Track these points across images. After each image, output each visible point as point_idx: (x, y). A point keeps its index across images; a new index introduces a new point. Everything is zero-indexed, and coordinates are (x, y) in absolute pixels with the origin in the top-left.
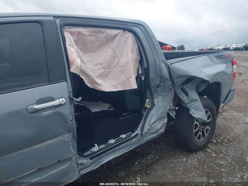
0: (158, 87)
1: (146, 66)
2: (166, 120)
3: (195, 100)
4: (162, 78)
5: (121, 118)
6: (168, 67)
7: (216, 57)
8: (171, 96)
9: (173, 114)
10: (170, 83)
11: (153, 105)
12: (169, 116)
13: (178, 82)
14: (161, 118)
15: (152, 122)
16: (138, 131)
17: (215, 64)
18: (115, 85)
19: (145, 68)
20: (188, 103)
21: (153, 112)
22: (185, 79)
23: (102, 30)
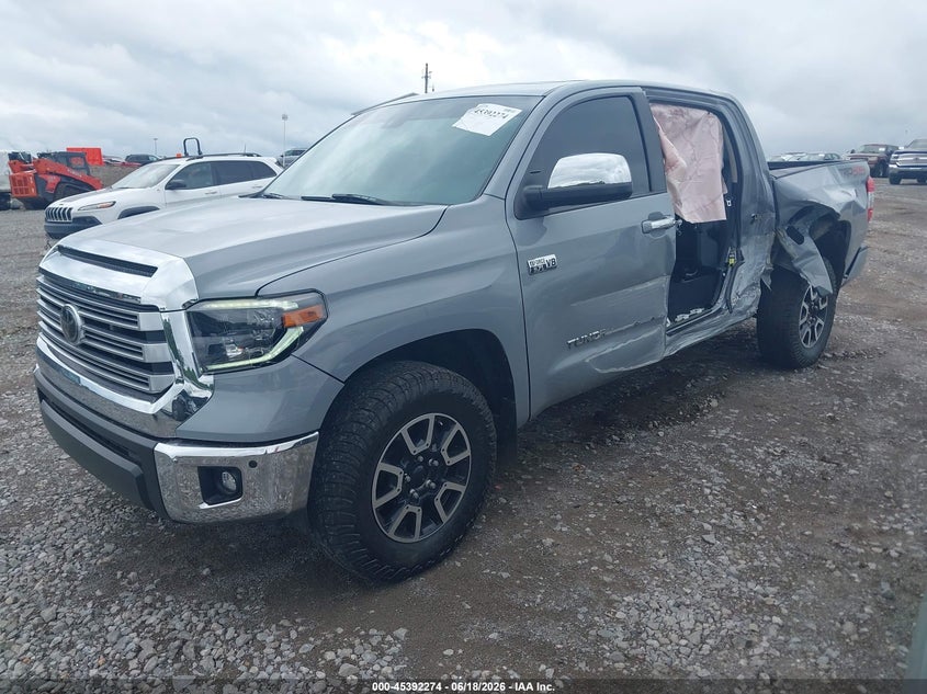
0: (752, 223)
1: (736, 181)
2: (759, 291)
3: (810, 254)
4: (762, 205)
5: (684, 281)
6: (773, 185)
7: (840, 170)
8: (768, 245)
9: (768, 282)
10: (774, 215)
11: (740, 259)
12: (763, 286)
13: (785, 214)
14: (751, 286)
15: (741, 290)
16: (720, 304)
17: (841, 185)
18: (692, 212)
19: (734, 184)
20: (798, 260)
21: (742, 270)
22: (798, 209)
23: (684, 109)
